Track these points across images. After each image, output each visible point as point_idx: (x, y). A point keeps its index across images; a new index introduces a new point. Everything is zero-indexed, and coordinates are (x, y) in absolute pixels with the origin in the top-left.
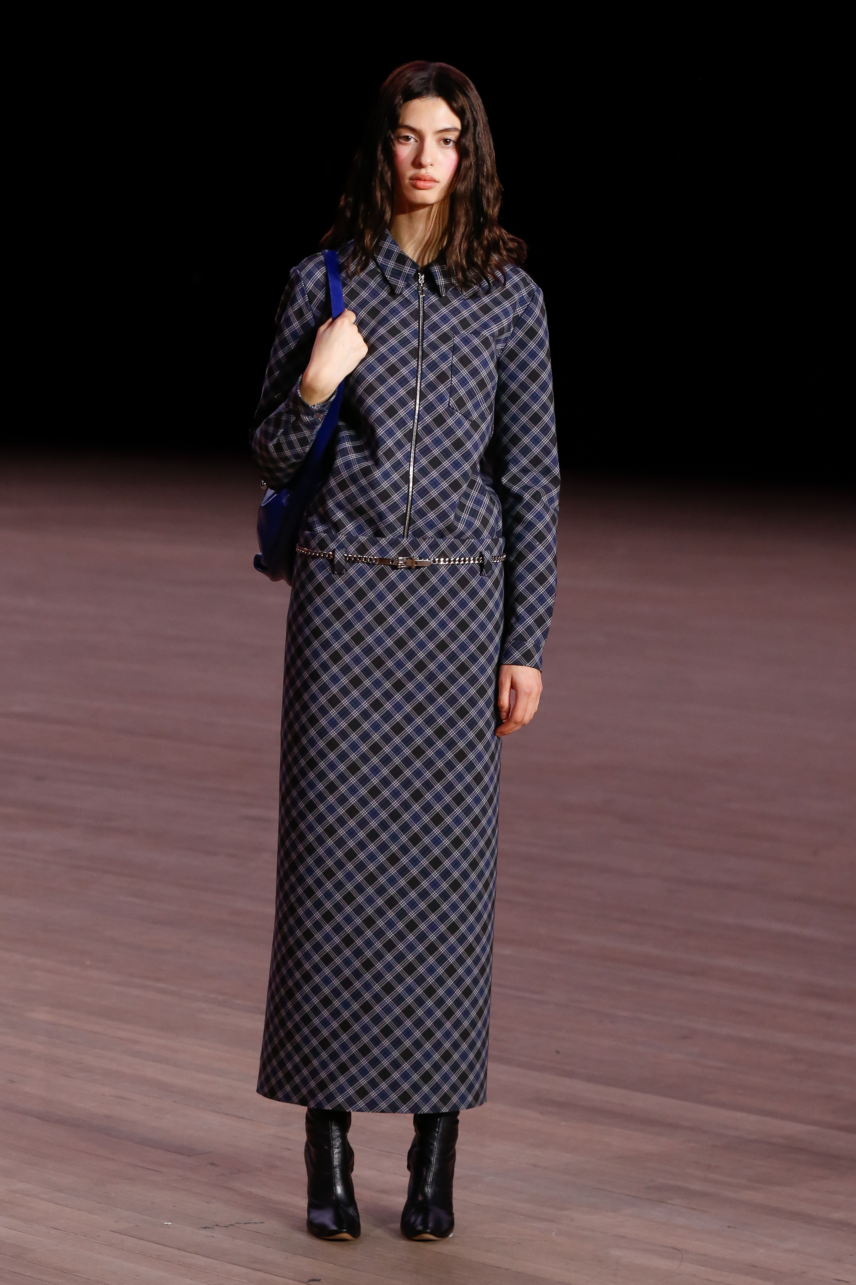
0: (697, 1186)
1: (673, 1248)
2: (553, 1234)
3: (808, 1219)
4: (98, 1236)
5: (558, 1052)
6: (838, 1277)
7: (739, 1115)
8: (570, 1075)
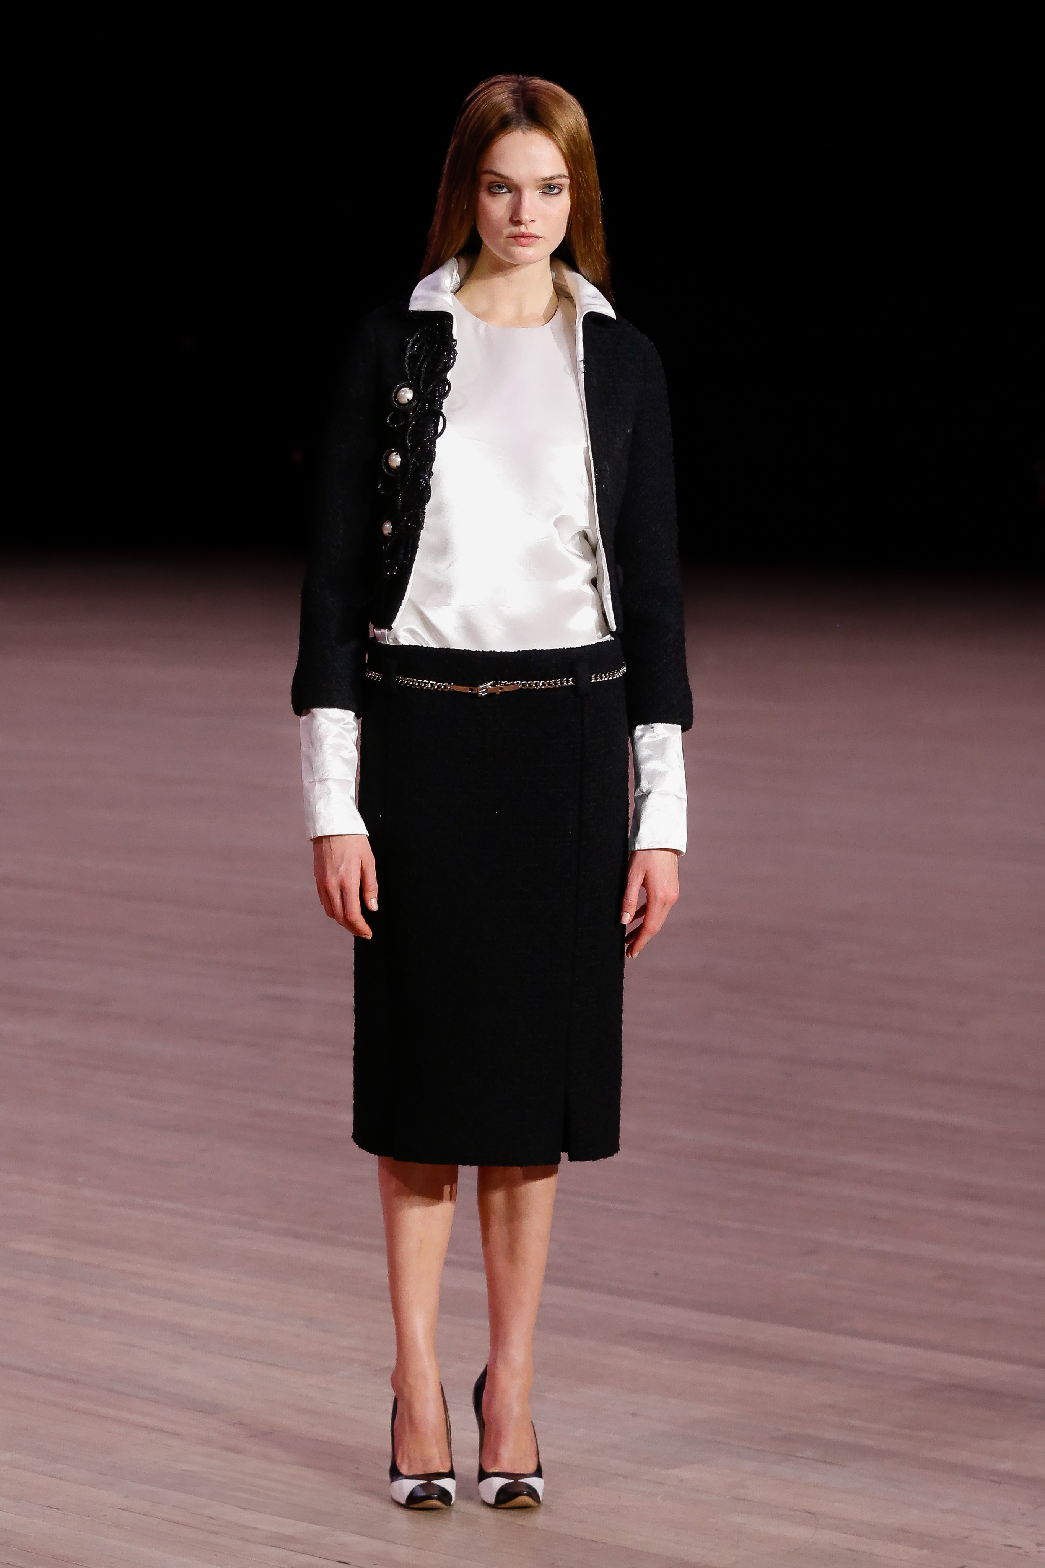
0: (833, 1435)
1: (806, 1512)
2: (659, 1498)
3: (969, 1472)
4: (104, 1516)
5: (657, 1274)
6: (1009, 1542)
7: (880, 1346)
8: (674, 1302)
